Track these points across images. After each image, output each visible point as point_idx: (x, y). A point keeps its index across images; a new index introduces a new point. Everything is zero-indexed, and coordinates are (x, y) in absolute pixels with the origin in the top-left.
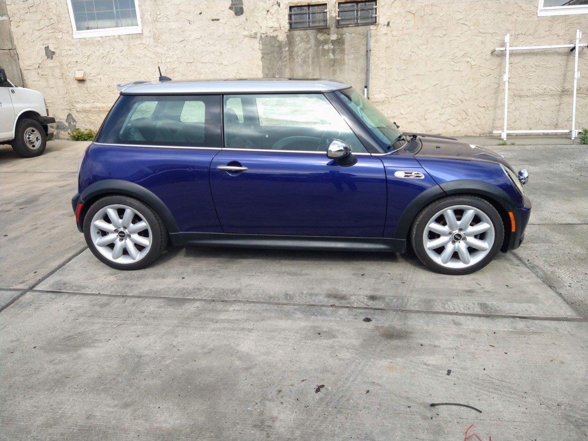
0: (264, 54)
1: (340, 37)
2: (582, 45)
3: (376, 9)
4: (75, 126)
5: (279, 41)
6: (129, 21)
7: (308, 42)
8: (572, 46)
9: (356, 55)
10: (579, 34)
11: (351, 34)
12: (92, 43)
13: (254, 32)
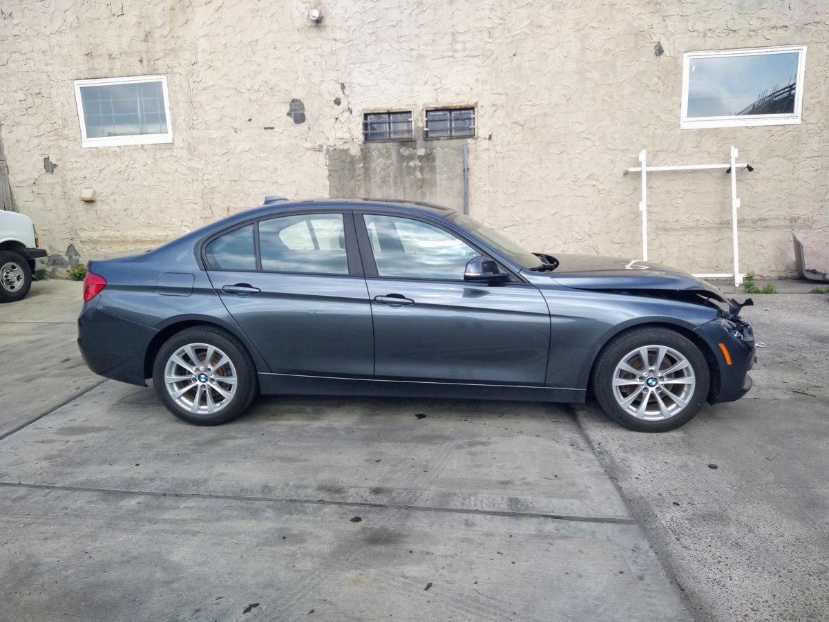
0: (332, 171)
1: (429, 152)
2: (739, 165)
3: (474, 118)
4: (78, 260)
5: (350, 155)
6: (157, 127)
7: (389, 157)
8: (727, 166)
9: (450, 175)
10: (734, 153)
11: (443, 149)
12: (107, 154)
13: (318, 144)
